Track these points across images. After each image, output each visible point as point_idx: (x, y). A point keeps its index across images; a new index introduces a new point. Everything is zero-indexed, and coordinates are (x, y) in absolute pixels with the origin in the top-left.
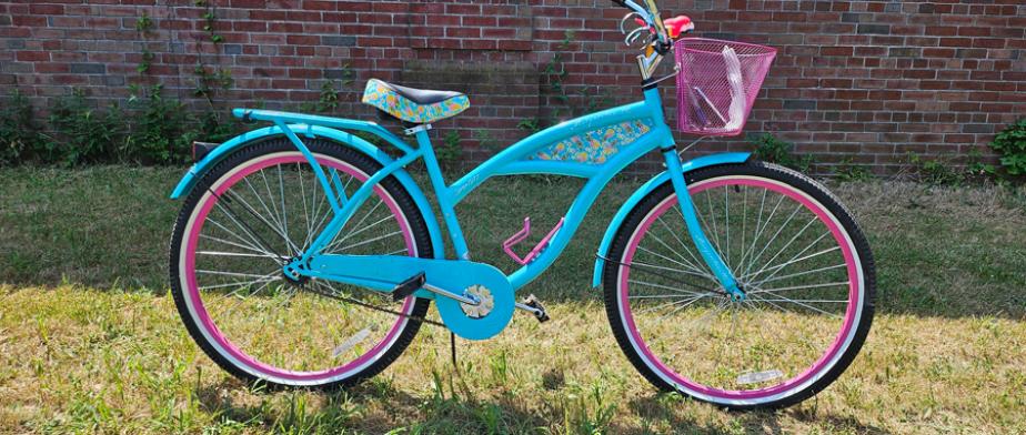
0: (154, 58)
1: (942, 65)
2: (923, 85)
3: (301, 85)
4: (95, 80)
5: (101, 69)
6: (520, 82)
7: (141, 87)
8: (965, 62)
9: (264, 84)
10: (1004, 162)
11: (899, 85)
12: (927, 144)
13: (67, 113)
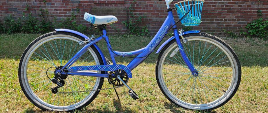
0: (29, 7)
1: (233, 6)
2: (228, 12)
3: (66, 13)
4: (15, 12)
5: (16, 9)
6: (122, 12)
7: (26, 14)
8: (239, 5)
9: (57, 13)
10: (249, 32)
11: (221, 12)
12: (229, 27)
13: (8, 21)
